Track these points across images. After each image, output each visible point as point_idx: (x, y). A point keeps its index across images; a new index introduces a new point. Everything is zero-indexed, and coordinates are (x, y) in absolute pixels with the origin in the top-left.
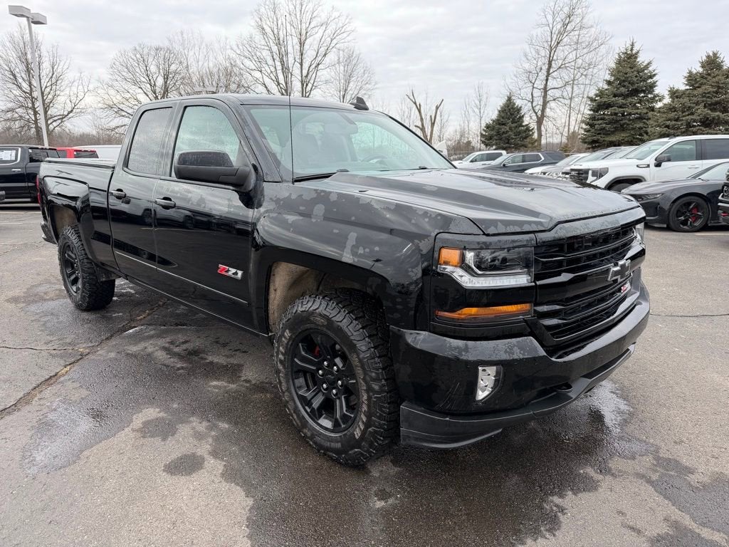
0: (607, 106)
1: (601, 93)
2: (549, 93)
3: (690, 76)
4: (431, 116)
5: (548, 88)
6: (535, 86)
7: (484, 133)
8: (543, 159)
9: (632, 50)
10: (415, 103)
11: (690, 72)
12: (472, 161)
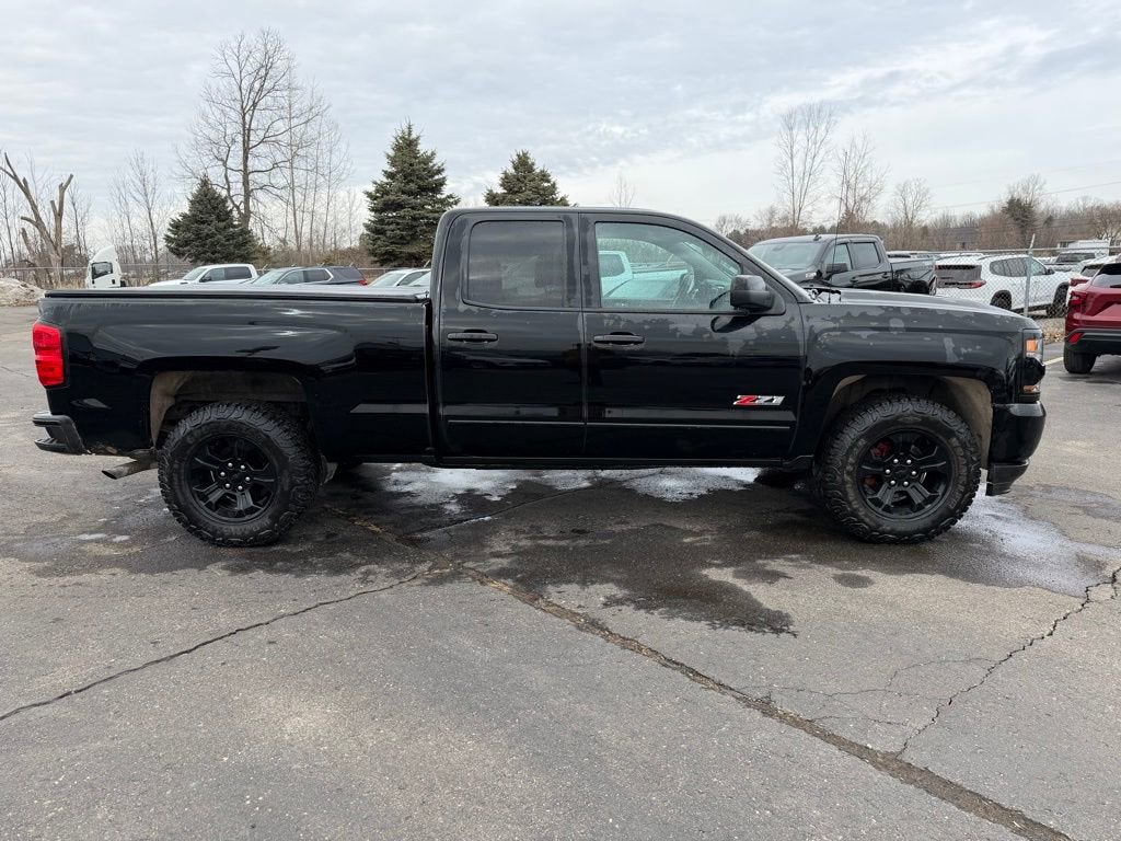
0: (398, 206)
1: (383, 189)
2: (251, 177)
3: (506, 178)
4: (52, 202)
5: (250, 169)
6: (229, 164)
7: (172, 236)
8: (332, 276)
9: (410, 134)
10: (15, 178)
11: (505, 173)
12: (203, 280)
